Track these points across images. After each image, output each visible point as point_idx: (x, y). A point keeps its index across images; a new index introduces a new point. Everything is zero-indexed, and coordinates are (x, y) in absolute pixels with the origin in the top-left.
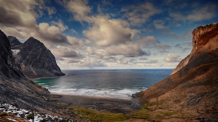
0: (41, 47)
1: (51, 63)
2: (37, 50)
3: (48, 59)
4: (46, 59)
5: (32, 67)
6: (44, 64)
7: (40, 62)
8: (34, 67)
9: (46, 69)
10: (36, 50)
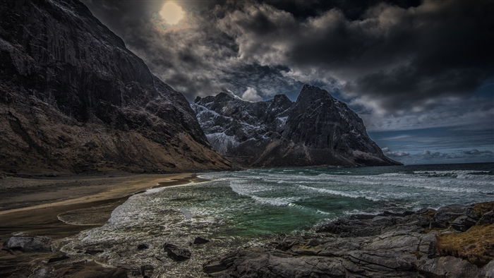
0: (321, 101)
1: (348, 133)
2: (315, 107)
3: (336, 124)
4: (333, 125)
5: (306, 145)
6: (328, 137)
7: (321, 134)
8: (310, 144)
9: (335, 148)
10: (312, 107)
